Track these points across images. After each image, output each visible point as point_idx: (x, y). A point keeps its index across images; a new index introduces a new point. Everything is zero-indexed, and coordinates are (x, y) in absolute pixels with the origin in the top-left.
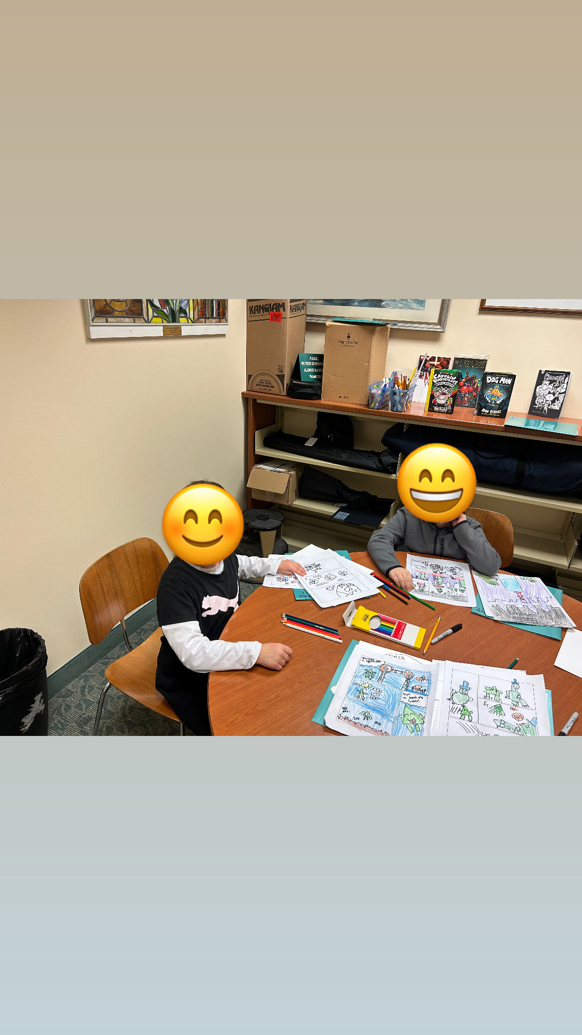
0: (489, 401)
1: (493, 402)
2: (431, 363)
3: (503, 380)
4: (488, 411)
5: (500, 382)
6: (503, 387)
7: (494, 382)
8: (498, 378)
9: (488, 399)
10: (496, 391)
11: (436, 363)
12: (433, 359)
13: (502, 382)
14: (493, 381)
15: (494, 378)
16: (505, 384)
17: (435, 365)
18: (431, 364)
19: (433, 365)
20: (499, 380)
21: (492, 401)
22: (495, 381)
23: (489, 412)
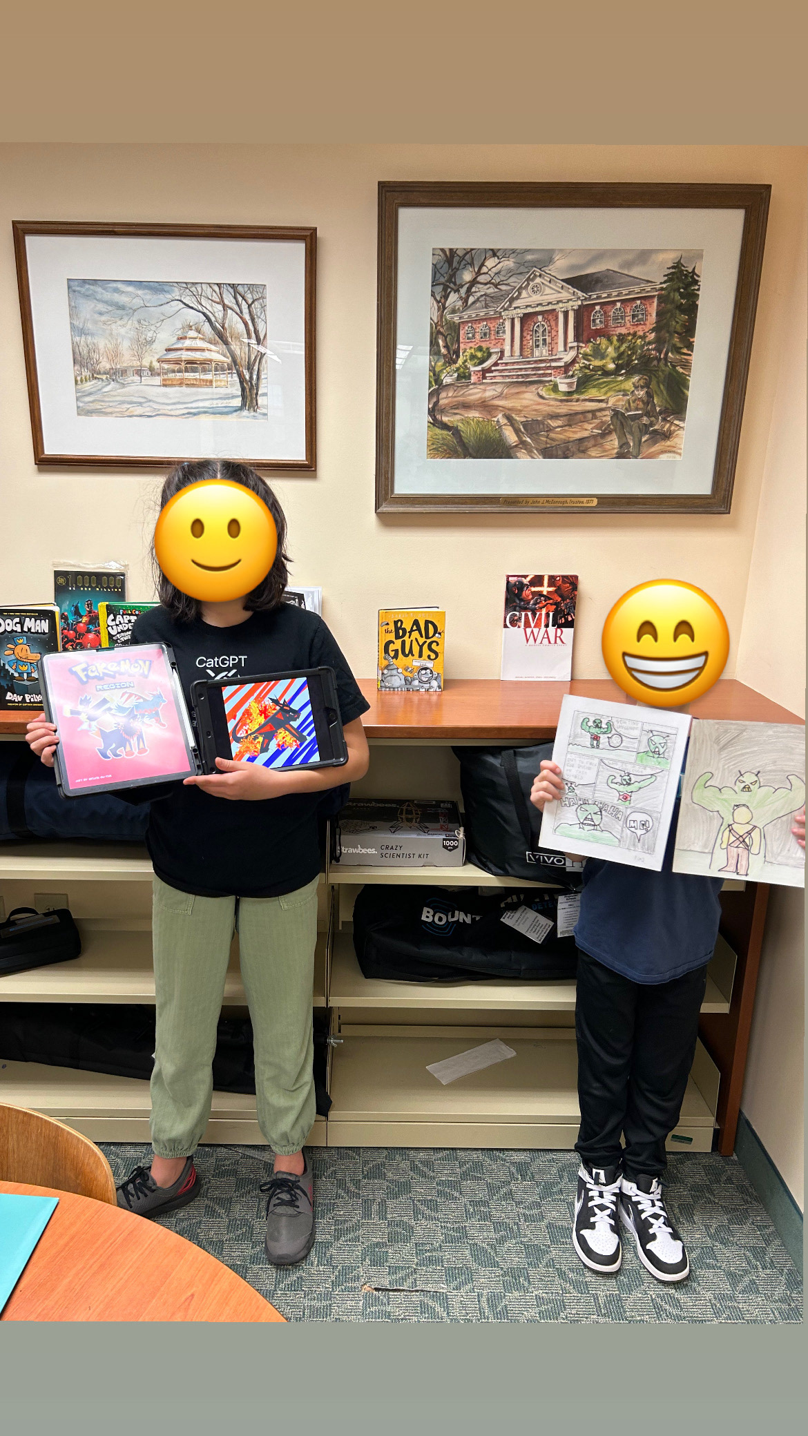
0: (16, 675)
1: (25, 676)
2: (533, 589)
3: (29, 623)
4: (20, 698)
5: (26, 629)
6: (35, 639)
7: (13, 631)
8: (17, 620)
9: (12, 671)
10: (24, 651)
11: (545, 589)
12: (538, 580)
13: (29, 629)
14: (9, 629)
15: (8, 621)
16: (37, 633)
17: (545, 593)
18: (534, 593)
19: (540, 594)
20: (22, 624)
21: (21, 674)
22: (15, 629)
23: (24, 698)
